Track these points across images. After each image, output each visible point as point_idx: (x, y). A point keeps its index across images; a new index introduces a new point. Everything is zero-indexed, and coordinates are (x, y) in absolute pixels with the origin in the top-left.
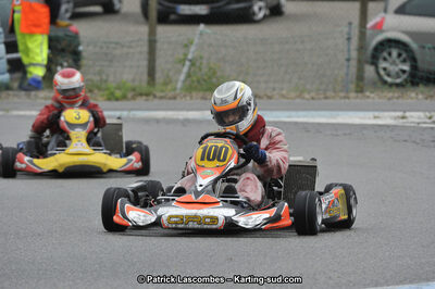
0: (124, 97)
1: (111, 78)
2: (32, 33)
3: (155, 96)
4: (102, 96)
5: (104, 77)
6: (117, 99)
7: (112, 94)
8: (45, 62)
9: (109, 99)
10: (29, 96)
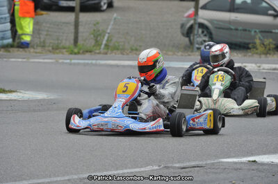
0: (79, 53)
1: (64, 41)
2: (24, 17)
3: (95, 53)
4: (67, 51)
5: (59, 42)
6: (75, 54)
7: (72, 51)
8: (31, 33)
9: (71, 54)
10: (26, 52)
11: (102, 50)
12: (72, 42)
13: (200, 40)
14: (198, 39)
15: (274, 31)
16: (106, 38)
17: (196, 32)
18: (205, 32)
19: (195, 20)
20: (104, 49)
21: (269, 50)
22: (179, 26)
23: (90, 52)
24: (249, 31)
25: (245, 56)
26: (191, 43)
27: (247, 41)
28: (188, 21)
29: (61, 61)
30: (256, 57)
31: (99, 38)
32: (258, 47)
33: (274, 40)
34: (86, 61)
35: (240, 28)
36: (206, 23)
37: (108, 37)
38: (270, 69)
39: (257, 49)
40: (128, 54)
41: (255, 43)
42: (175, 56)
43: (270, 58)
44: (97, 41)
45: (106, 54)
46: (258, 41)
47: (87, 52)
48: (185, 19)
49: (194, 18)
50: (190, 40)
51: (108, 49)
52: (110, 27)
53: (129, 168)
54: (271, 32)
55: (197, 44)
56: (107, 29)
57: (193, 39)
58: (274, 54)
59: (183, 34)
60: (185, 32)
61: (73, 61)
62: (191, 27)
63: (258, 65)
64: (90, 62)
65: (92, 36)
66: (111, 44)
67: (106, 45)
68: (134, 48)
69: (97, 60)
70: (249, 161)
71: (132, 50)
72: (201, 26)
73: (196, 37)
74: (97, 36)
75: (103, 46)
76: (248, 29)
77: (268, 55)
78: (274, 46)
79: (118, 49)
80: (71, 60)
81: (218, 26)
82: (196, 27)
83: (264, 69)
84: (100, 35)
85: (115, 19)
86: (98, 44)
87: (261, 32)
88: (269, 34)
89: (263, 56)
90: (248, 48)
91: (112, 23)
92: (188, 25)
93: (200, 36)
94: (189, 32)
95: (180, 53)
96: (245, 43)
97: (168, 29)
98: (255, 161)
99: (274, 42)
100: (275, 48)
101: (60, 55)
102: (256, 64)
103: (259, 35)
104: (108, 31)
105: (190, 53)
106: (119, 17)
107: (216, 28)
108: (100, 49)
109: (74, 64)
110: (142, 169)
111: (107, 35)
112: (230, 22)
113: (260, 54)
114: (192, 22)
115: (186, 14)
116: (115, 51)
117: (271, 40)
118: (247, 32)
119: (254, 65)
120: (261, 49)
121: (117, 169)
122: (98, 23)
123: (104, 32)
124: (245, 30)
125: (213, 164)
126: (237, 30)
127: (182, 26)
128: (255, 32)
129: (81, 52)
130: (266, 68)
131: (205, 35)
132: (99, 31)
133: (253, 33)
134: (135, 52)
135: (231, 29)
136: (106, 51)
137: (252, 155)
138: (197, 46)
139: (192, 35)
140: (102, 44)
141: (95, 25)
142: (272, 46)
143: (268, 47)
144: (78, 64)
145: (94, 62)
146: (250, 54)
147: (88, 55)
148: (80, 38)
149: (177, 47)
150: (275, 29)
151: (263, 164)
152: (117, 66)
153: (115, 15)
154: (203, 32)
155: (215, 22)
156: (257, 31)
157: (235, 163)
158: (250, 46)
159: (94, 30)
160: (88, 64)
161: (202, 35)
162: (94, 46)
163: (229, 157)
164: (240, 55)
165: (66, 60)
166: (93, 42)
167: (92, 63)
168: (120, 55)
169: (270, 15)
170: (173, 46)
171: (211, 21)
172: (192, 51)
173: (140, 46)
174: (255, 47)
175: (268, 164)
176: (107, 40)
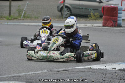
0: (11, 20)
1: (4, 14)
3: (19, 19)
4: (6, 19)
5: (2, 14)
6: (10, 20)
9: (8, 20)
11: (21, 18)
12: (8, 14)
13: (66, 13)
14: (65, 13)
15: (99, 9)
16: (23, 13)
17: (64, 10)
18: (68, 10)
19: (64, 4)
20: (23, 17)
21: (97, 17)
22: (57, 7)
23: (16, 19)
24: (88, 9)
25: (86, 20)
26: (62, 15)
27: (87, 14)
28: (61, 5)
29: (3, 23)
30: (91, 21)
31: (20, 13)
32: (92, 16)
33: (99, 13)
34: (15, 23)
35: (84, 8)
36: (69, 5)
37: (25, 12)
38: (97, 27)
39: (91, 17)
40: (33, 20)
41: (91, 15)
42: (55, 21)
43: (97, 21)
44: (19, 14)
45: (23, 20)
46: (92, 14)
47: (15, 19)
48: (59, 4)
49: (63, 3)
50: (61, 13)
51: (24, 17)
52: (25, 8)
53: (34, 71)
54: (98, 10)
55: (65, 15)
56: (24, 8)
57: (63, 13)
58: (99, 20)
59: (58, 11)
60: (59, 10)
61: (9, 23)
62: (62, 8)
63: (92, 24)
64: (16, 23)
65: (17, 12)
66: (26, 16)
67: (23, 16)
68: (36, 17)
69: (19, 22)
70: (88, 68)
71: (35, 18)
72: (67, 7)
73: (64, 12)
74: (20, 12)
75: (22, 16)
76: (87, 8)
77: (97, 20)
78: (99, 16)
79: (29, 18)
80: (7, 22)
81: (74, 7)
82: (64, 7)
83: (94, 26)
84: (21, 11)
85: (28, 4)
86: (20, 15)
87: (93, 10)
88: (97, 11)
89: (94, 20)
90: (88, 17)
91: (26, 6)
92: (61, 7)
93: (66, 12)
94: (61, 10)
95: (57, 20)
96: (86, 15)
97: (51, 8)
98: (91, 68)
99: (99, 14)
100: (100, 17)
101: (3, 21)
102: (91, 24)
103: (93, 11)
104: (25, 9)
105: (61, 19)
106: (29, 3)
107: (73, 8)
108: (21, 17)
109: (9, 25)
110: (40, 72)
111: (24, 11)
112: (79, 5)
113: (93, 20)
114: (62, 5)
115: (60, 2)
116: (28, 19)
117: (98, 13)
118: (87, 10)
119: (90, 25)
120: (93, 17)
121: (29, 72)
122: (20, 6)
123: (23, 10)
124: (86, 9)
125: (72, 69)
126: (82, 9)
127: (58, 7)
128: (91, 9)
129: (12, 19)
130: (96, 26)
131: (68, 11)
132: (20, 9)
133: (90, 10)
134: (37, 19)
135: (80, 8)
136: (23, 18)
137: (90, 65)
138: (65, 16)
139: (62, 11)
140: (21, 15)
141: (18, 7)
142: (98, 16)
143: (96, 16)
144: (11, 24)
145: (18, 23)
146: (88, 20)
147: (15, 20)
148: (12, 13)
149: (55, 17)
150: (99, 8)
151: (94, 69)
152: (29, 25)
153: (28, 2)
154: (67, 10)
155: (73, 5)
156: (92, 9)
157: (82, 69)
158: (89, 16)
159: (18, 9)
160: (15, 24)
161: (67, 11)
162: (18, 16)
163: (79, 66)
164: (84, 20)
165: (5, 23)
166: (18, 14)
167: (17, 24)
168: (30, 21)
169: (98, 2)
170: (54, 16)
171: (71, 5)
172: (62, 19)
173: (39, 16)
174: (90, 16)
175: (96, 69)
176: (24, 14)
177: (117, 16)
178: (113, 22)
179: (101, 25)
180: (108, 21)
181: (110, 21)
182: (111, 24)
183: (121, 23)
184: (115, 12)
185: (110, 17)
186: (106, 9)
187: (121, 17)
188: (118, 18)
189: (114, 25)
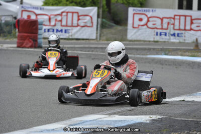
177: (36, 33)
178: (32, 42)
179: (15, 45)
180: (25, 40)
181: (28, 40)
182: (30, 44)
183: (41, 43)
184: (34, 28)
185: (29, 34)
186: (22, 23)
187: (41, 35)
188: (39, 36)
189: (34, 45)
